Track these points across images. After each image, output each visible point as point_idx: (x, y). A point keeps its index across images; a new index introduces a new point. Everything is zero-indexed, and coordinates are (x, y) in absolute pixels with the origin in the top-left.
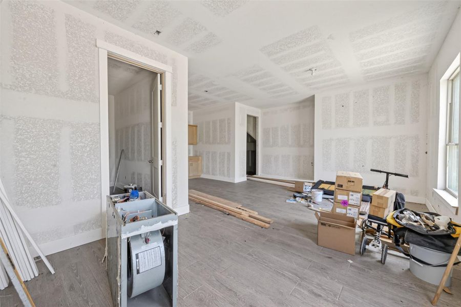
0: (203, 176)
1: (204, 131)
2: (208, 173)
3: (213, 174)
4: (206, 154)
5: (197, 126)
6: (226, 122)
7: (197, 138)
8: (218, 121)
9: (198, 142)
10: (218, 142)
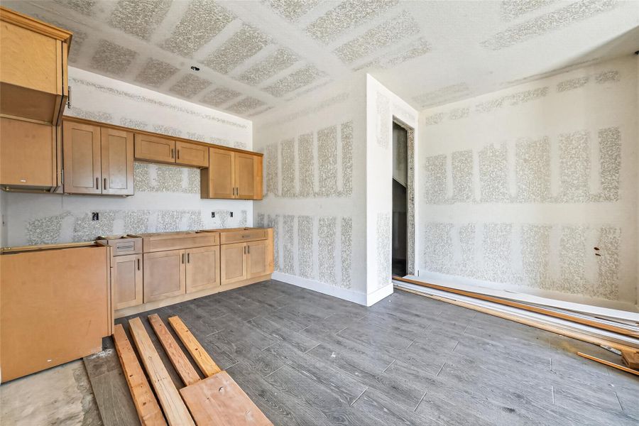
0: (278, 276)
1: (280, 165)
2: (290, 269)
3: (303, 274)
4: (285, 222)
5: (261, 155)
6: (339, 135)
7: (262, 182)
8: (316, 136)
9: (265, 192)
10: (317, 189)
